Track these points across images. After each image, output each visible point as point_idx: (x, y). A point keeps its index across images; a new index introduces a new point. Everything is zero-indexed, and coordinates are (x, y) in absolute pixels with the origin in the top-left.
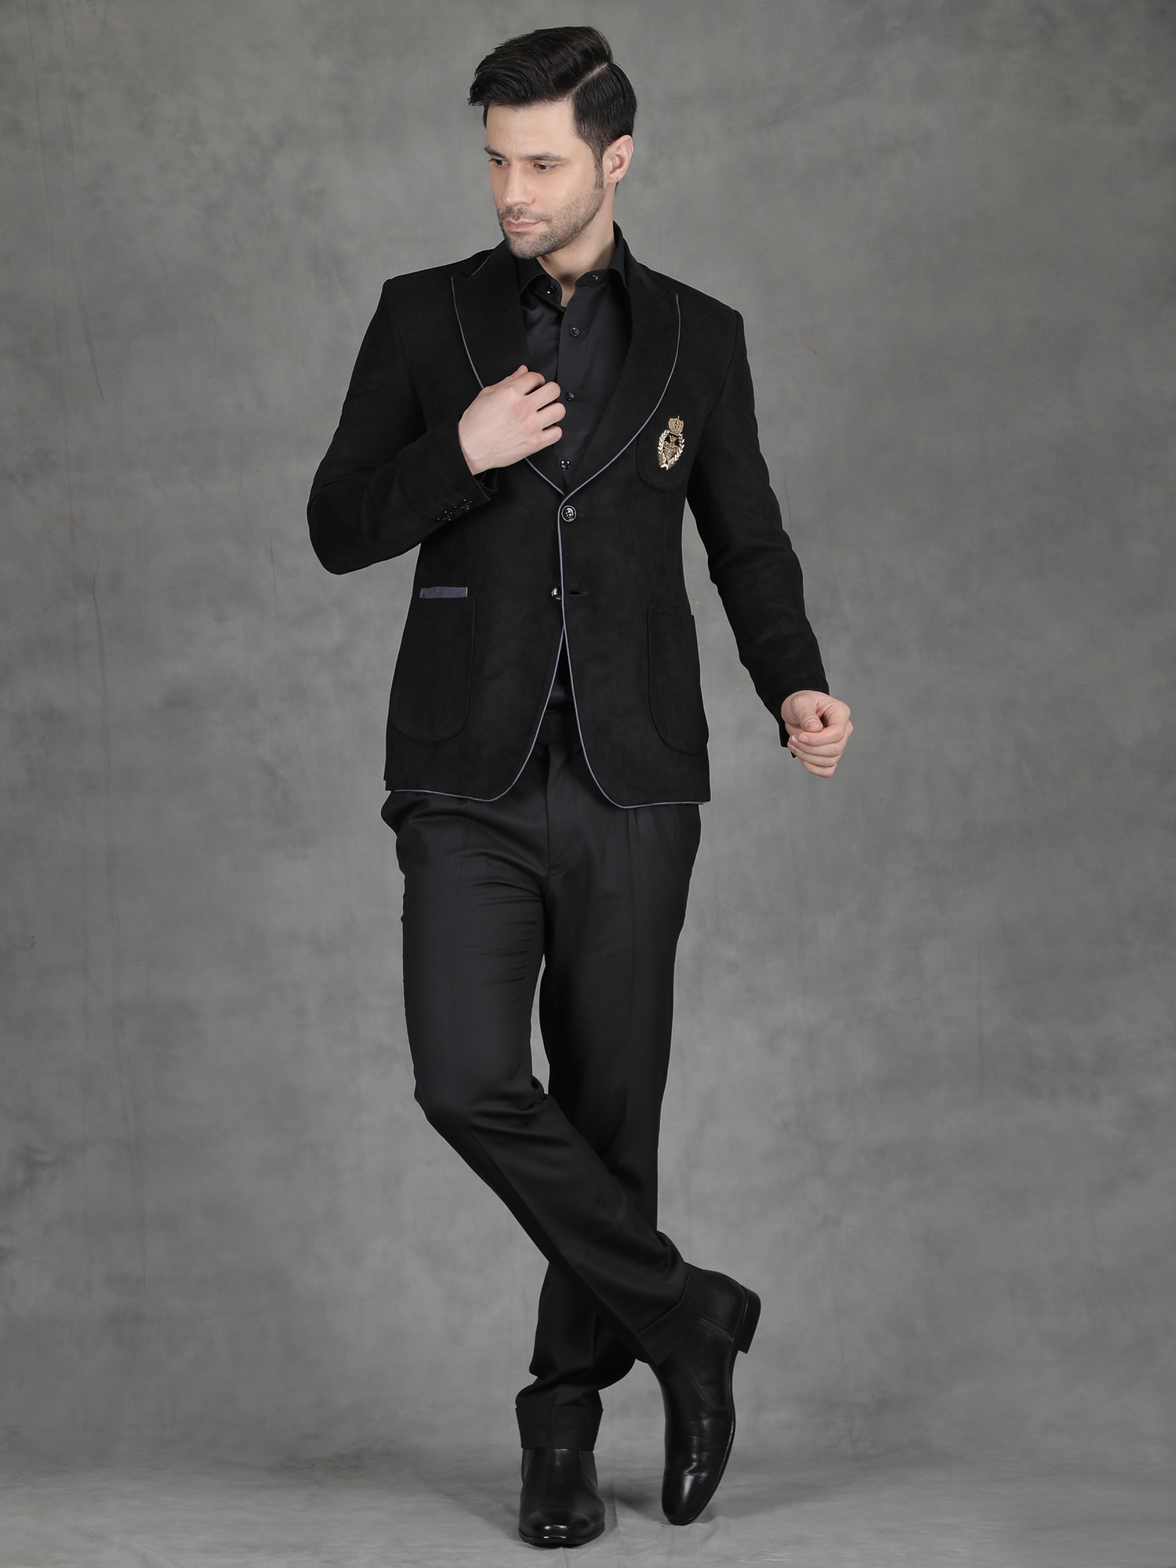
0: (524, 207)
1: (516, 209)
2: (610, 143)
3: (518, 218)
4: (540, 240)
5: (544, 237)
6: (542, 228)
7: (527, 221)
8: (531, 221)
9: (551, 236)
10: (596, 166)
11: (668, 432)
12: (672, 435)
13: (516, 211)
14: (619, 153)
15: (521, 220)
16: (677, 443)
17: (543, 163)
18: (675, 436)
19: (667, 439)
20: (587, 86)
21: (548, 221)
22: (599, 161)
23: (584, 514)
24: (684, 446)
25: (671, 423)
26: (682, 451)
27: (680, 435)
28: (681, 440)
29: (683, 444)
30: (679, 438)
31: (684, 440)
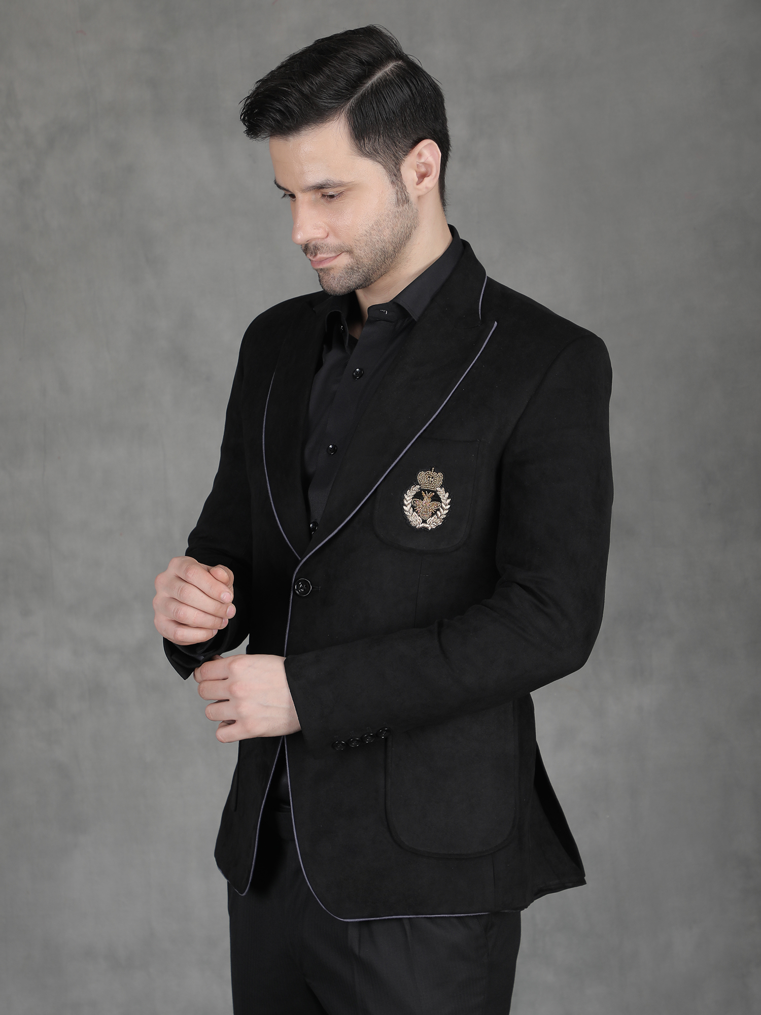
0: (319, 243)
1: (311, 246)
2: (406, 153)
3: (316, 255)
4: (347, 273)
5: (351, 270)
6: (344, 261)
7: (325, 256)
8: (331, 256)
9: (358, 268)
10: (393, 182)
11: (418, 487)
12: (424, 491)
13: (312, 247)
14: (423, 160)
15: (319, 256)
16: (436, 498)
17: (331, 192)
18: (429, 491)
19: (418, 496)
20: (363, 96)
21: (350, 252)
22: (396, 175)
23: (320, 587)
24: (450, 501)
25: (422, 476)
26: (449, 506)
27: (438, 489)
28: (444, 495)
29: (448, 498)
30: (438, 493)
31: (448, 494)
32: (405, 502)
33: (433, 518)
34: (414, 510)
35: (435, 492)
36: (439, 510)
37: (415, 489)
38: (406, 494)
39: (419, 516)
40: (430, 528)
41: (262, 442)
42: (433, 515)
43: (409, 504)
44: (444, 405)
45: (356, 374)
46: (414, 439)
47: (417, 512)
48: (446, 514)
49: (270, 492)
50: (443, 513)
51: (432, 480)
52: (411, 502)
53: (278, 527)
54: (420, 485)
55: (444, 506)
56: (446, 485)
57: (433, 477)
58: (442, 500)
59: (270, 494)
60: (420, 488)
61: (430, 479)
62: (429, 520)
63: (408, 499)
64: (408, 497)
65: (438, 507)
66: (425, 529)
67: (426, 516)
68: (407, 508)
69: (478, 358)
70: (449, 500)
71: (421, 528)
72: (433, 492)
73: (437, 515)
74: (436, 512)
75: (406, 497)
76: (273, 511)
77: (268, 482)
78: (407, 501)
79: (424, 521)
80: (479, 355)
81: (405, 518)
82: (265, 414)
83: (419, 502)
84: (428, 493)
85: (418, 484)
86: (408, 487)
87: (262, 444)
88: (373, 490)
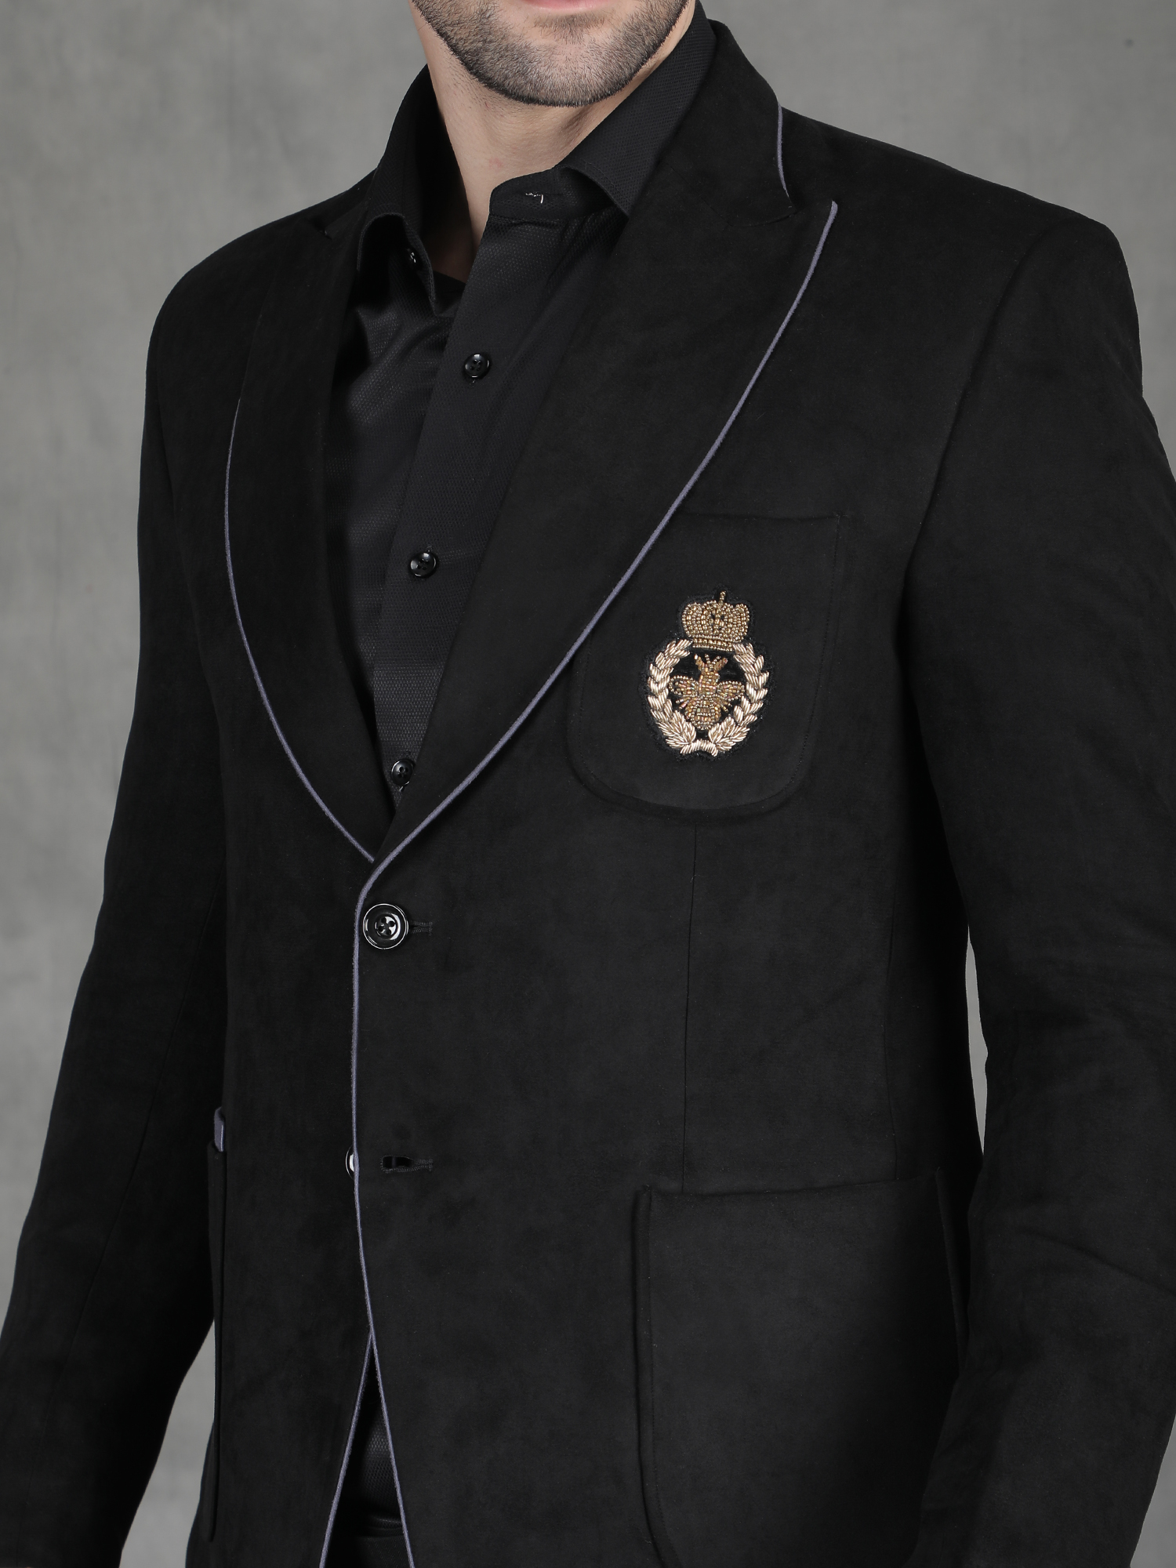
11: (685, 643)
12: (702, 653)
16: (732, 672)
18: (713, 654)
19: (686, 668)
23: (431, 923)
24: (768, 679)
25: (695, 615)
26: (764, 692)
27: (740, 648)
28: (750, 661)
29: (763, 671)
30: (737, 658)
31: (761, 660)
32: (653, 686)
33: (724, 724)
34: (675, 707)
35: (729, 656)
36: (738, 703)
37: (678, 650)
38: (655, 665)
39: (688, 721)
40: (715, 753)
41: (227, 574)
42: (723, 716)
43: (661, 691)
44: (734, 423)
45: (473, 369)
46: (667, 518)
47: (683, 712)
48: (759, 713)
49: (264, 695)
50: (748, 711)
51: (722, 624)
52: (668, 686)
53: (299, 780)
54: (689, 639)
55: (751, 691)
56: (756, 637)
57: (722, 618)
58: (748, 677)
59: (266, 702)
60: (690, 649)
61: (718, 621)
62: (714, 730)
63: (659, 677)
64: (660, 676)
65: (736, 694)
66: (703, 755)
67: (707, 721)
68: (658, 702)
69: (804, 294)
70: (766, 676)
71: (694, 753)
72: (723, 655)
73: (734, 716)
74: (731, 710)
75: (654, 672)
76: (279, 743)
77: (256, 671)
78: (658, 683)
79: (702, 735)
80: (804, 287)
81: (652, 728)
82: (227, 503)
83: (685, 682)
84: (712, 660)
85: (685, 637)
86: (658, 646)
87: (228, 579)
88: (566, 660)
